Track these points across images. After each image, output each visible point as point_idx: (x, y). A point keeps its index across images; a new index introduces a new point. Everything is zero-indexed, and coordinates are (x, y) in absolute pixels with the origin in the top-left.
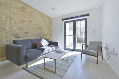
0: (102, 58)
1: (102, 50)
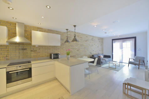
1: (144, 62)
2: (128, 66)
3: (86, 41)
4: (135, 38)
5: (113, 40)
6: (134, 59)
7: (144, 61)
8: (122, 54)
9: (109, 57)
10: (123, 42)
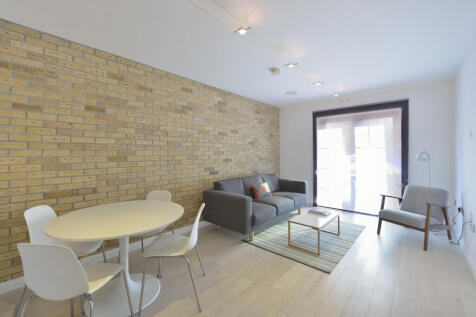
0: (450, 238)
1: (446, 216)
2: (379, 232)
3: (184, 110)
4: (404, 105)
5: (316, 115)
6: (400, 200)
7: (444, 210)
8: (350, 176)
9: (298, 188)
10: (357, 122)
